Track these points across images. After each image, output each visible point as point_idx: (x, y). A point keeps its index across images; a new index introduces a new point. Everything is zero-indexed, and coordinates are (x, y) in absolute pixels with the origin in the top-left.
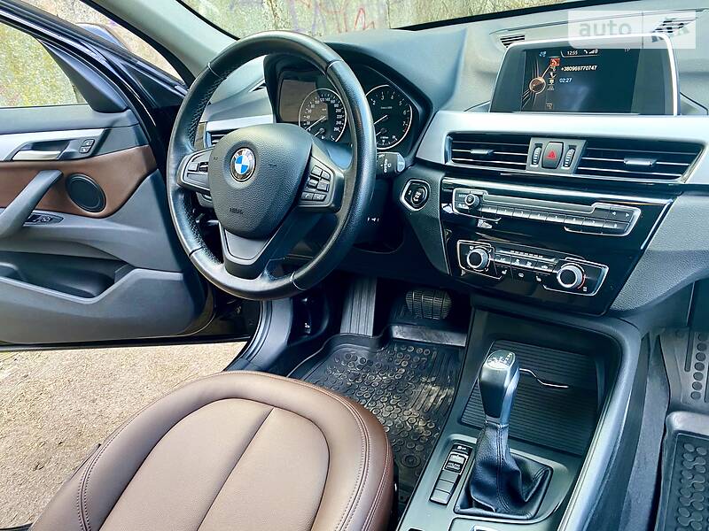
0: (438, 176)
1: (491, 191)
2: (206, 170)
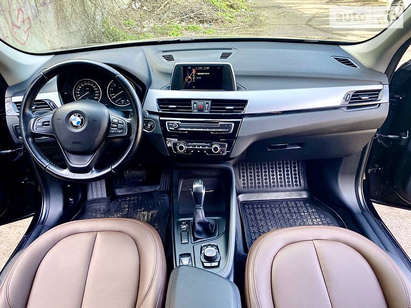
0: (157, 117)
1: (181, 121)
2: (49, 125)
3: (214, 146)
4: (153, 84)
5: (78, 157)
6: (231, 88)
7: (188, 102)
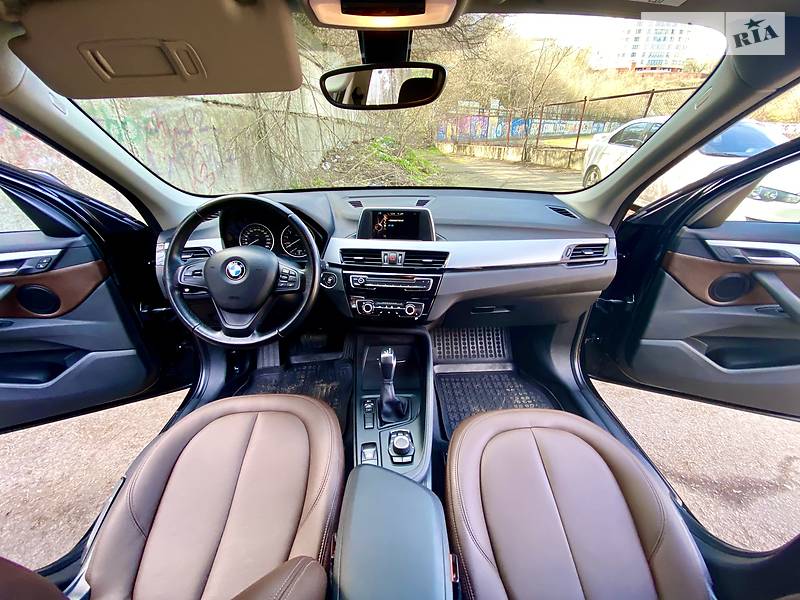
0: (340, 271)
1: (369, 276)
2: (200, 275)
3: (407, 307)
4: (337, 232)
5: (236, 316)
6: (428, 237)
7: (377, 253)
